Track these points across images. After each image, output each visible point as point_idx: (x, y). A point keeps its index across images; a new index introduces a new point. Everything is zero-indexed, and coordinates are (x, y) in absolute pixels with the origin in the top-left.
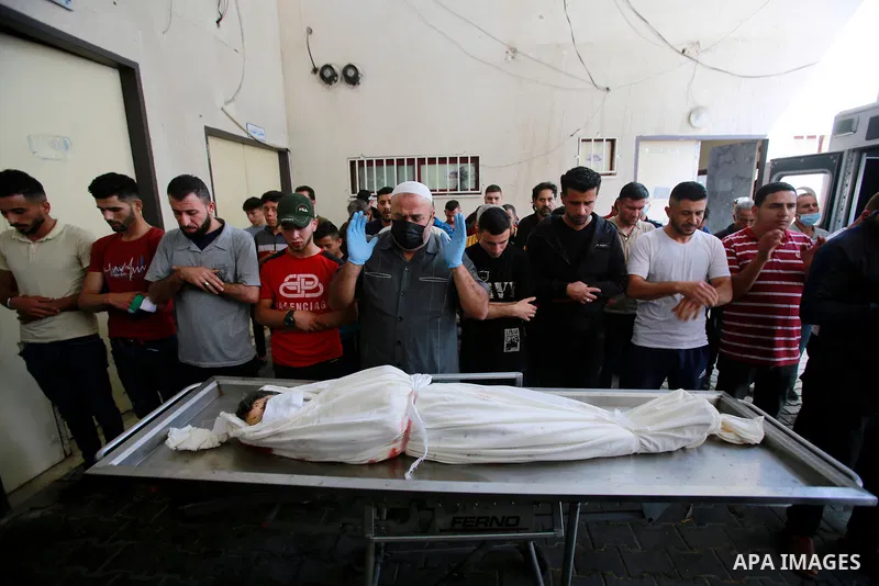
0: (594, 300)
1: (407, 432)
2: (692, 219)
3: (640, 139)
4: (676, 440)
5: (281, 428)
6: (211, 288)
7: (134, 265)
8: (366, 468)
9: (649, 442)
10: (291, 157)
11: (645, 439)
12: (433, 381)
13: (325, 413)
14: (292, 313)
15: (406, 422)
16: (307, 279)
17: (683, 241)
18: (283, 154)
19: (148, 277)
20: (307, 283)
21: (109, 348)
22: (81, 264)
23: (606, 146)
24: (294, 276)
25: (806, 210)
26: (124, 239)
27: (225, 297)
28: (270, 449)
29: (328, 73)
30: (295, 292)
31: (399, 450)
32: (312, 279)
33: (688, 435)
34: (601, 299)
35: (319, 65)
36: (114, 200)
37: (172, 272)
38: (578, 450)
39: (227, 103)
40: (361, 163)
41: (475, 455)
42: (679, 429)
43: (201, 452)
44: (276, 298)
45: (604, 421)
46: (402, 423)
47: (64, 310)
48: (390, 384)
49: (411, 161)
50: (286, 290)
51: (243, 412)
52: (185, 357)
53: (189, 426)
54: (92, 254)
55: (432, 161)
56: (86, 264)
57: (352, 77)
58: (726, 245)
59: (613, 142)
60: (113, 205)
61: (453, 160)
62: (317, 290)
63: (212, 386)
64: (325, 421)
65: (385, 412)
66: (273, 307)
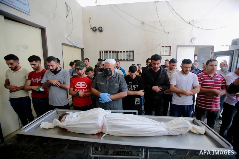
0: (160, 91)
1: (103, 126)
2: (188, 69)
3: (178, 46)
4: (178, 132)
5: (69, 124)
6: (57, 85)
7: (39, 79)
8: (91, 136)
9: (171, 132)
10: (84, 50)
11: (170, 131)
12: (112, 112)
13: (81, 120)
14: (78, 92)
15: (102, 123)
16: (83, 83)
17: (186, 75)
18: (82, 50)
19: (42, 82)
20: (83, 84)
21: (31, 100)
22: (26, 78)
23: (168, 48)
24: (79, 82)
25: (224, 66)
26: (37, 72)
27: (61, 87)
28: (67, 129)
29: (94, 29)
30: (79, 87)
31: (100, 131)
32: (84, 83)
33: (182, 131)
34: (162, 90)
35: (92, 27)
36: (34, 62)
37: (48, 81)
38: (150, 133)
39: (68, 37)
40: (102, 52)
41: (121, 133)
42: (179, 129)
43: (49, 129)
44: (74, 88)
45: (158, 125)
46: (101, 124)
47: (21, 89)
48: (99, 113)
49: (116, 52)
50: (77, 86)
51: (60, 119)
52: (50, 103)
53: (47, 122)
54: (29, 76)
55: (121, 52)
56: (27, 78)
57: (101, 30)
58: (198, 76)
59: (170, 47)
60: (34, 64)
61: (127, 51)
62: (85, 86)
63: (55, 111)
64: (81, 122)
65: (96, 120)
66: (74, 90)
